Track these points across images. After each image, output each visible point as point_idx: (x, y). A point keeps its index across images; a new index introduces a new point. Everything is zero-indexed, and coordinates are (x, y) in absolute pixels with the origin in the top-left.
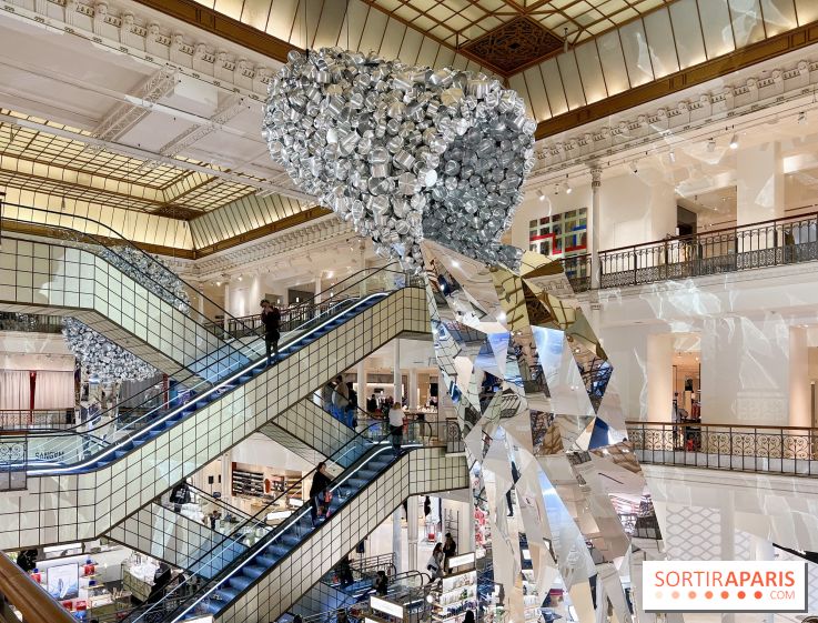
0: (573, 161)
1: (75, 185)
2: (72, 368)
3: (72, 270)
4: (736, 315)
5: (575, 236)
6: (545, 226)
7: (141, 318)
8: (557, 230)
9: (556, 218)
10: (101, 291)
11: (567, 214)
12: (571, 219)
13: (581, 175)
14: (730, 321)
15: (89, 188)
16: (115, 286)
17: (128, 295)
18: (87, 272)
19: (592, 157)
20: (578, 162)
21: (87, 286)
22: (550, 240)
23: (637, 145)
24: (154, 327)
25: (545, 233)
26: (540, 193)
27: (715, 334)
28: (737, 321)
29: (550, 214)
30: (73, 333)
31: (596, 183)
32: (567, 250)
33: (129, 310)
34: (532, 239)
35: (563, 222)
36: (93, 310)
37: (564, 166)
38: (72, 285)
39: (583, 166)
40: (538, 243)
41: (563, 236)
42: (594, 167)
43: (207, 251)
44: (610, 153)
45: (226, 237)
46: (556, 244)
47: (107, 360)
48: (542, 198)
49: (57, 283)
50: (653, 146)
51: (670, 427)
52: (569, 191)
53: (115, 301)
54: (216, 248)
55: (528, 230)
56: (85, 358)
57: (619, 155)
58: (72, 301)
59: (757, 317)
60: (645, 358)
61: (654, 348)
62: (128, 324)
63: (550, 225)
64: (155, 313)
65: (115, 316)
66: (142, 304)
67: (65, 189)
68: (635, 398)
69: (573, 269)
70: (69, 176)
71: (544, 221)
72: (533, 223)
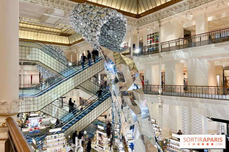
0: (154, 20)
1: (40, 30)
2: (39, 74)
3: (34, 52)
4: (195, 58)
5: (158, 39)
6: (151, 36)
7: (49, 62)
8: (153, 37)
9: (153, 34)
10: (40, 57)
11: (156, 33)
12: (156, 34)
13: (156, 24)
14: (194, 60)
15: (43, 30)
16: (43, 55)
17: (46, 57)
18: (37, 52)
19: (159, 19)
20: (156, 21)
21: (37, 56)
22: (152, 40)
23: (169, 16)
24: (52, 64)
25: (151, 38)
26: (148, 28)
27: (190, 63)
28: (196, 59)
29: (152, 33)
30: (38, 66)
31: (160, 26)
32: (156, 42)
33: (46, 61)
34: (148, 39)
35: (155, 35)
36: (38, 61)
37: (152, 22)
38: (34, 55)
39: (157, 21)
40: (149, 40)
41: (155, 39)
42: (159, 22)
43: (72, 44)
44: (163, 18)
45: (77, 41)
46: (153, 40)
47: (46, 72)
48: (148, 29)
49: (30, 55)
50: (173, 16)
51: (183, 87)
52: (154, 28)
53: (43, 59)
54: (74, 43)
55: (147, 37)
56: (41, 71)
57: (165, 19)
58: (34, 59)
59: (200, 58)
60: (174, 69)
61: (177, 67)
62: (46, 64)
63: (152, 36)
64: (52, 61)
65: (43, 62)
66: (49, 59)
67: (38, 31)
68: (172, 79)
69: (157, 47)
70: (39, 28)
71: (151, 35)
72: (148, 35)
